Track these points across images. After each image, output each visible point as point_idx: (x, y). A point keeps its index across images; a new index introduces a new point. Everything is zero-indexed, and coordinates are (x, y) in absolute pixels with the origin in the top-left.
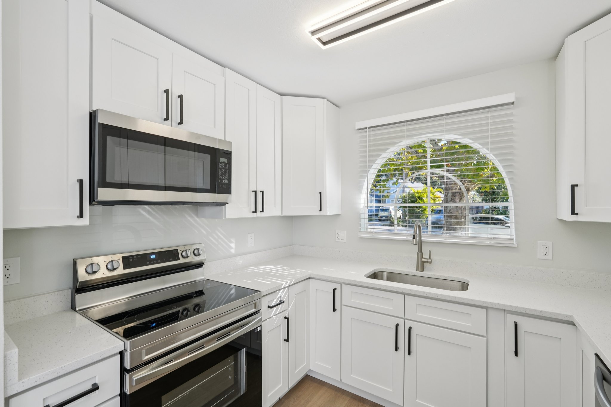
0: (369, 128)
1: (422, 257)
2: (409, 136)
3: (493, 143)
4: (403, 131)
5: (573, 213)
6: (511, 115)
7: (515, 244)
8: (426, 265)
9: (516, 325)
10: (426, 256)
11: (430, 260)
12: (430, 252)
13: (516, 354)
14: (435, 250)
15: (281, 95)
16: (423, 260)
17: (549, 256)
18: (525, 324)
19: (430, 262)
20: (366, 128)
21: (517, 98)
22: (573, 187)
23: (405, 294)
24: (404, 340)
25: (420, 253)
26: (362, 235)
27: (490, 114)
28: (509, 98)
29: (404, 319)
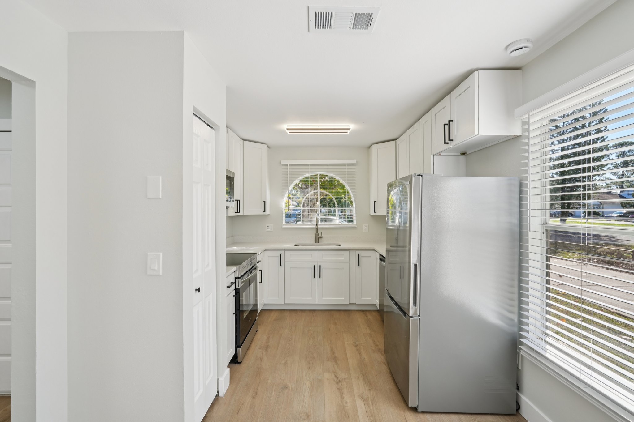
0: (289, 164)
1: (318, 236)
2: (308, 172)
3: (348, 180)
4: (308, 169)
5: (375, 212)
6: (354, 169)
7: (356, 226)
8: (320, 240)
9: (359, 254)
10: (320, 235)
11: (321, 237)
12: (322, 233)
13: (359, 266)
14: (324, 231)
15: (243, 140)
16: (319, 237)
17: (367, 231)
18: (362, 254)
19: (322, 238)
20: (288, 164)
21: (357, 162)
22: (375, 202)
23: (317, 250)
24: (317, 272)
25: (317, 234)
26: (284, 226)
27: (347, 167)
28: (354, 161)
29: (317, 262)
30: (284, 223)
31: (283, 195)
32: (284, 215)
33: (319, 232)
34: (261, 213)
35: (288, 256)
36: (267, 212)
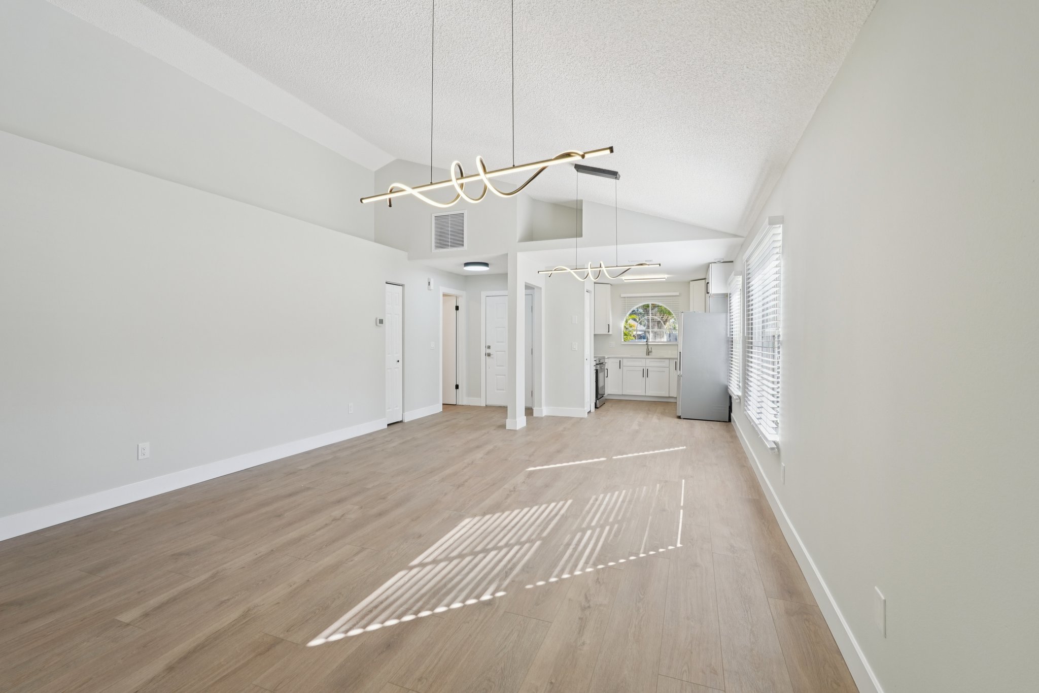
2: (642, 302)
4: (642, 300)
6: (678, 299)
8: (650, 353)
10: (650, 350)
14: (653, 347)
20: (626, 297)
21: (679, 294)
23: (645, 358)
24: (645, 373)
25: (648, 349)
26: (623, 343)
27: (671, 298)
28: (677, 294)
29: (646, 367)
30: (623, 341)
31: (623, 320)
32: (623, 334)
33: (650, 348)
34: (607, 333)
35: (625, 362)
36: (610, 333)
